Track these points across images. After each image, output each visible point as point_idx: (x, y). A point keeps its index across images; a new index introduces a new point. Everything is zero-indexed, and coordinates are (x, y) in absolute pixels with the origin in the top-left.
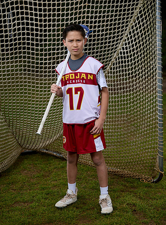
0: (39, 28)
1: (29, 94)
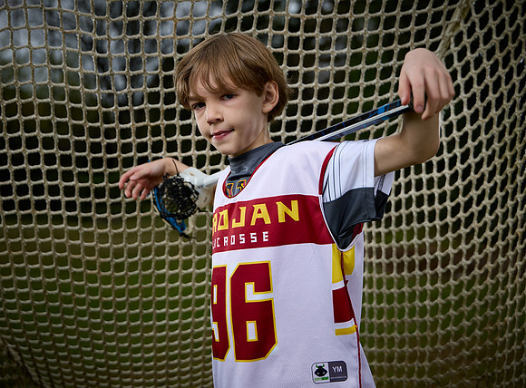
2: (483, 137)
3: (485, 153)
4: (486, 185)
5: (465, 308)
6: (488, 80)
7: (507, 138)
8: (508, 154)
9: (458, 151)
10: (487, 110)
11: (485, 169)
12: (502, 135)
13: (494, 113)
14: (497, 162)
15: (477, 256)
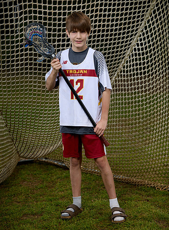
2: (156, 50)
3: (156, 55)
4: (157, 64)
5: (151, 99)
6: (157, 34)
7: (163, 50)
8: (163, 55)
9: (149, 54)
10: (157, 42)
11: (157, 59)
12: (161, 49)
13: (159, 43)
14: (160, 57)
15: (155, 84)
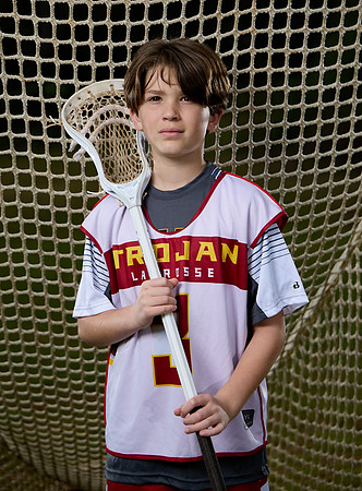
0: (57, 62)
1: (41, 314)
